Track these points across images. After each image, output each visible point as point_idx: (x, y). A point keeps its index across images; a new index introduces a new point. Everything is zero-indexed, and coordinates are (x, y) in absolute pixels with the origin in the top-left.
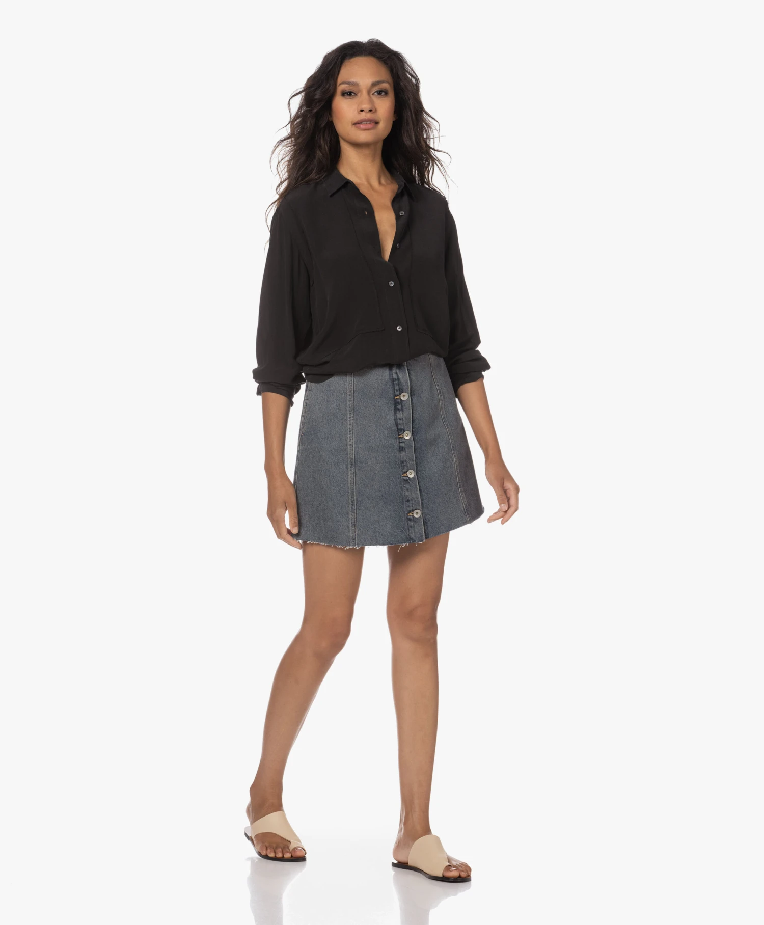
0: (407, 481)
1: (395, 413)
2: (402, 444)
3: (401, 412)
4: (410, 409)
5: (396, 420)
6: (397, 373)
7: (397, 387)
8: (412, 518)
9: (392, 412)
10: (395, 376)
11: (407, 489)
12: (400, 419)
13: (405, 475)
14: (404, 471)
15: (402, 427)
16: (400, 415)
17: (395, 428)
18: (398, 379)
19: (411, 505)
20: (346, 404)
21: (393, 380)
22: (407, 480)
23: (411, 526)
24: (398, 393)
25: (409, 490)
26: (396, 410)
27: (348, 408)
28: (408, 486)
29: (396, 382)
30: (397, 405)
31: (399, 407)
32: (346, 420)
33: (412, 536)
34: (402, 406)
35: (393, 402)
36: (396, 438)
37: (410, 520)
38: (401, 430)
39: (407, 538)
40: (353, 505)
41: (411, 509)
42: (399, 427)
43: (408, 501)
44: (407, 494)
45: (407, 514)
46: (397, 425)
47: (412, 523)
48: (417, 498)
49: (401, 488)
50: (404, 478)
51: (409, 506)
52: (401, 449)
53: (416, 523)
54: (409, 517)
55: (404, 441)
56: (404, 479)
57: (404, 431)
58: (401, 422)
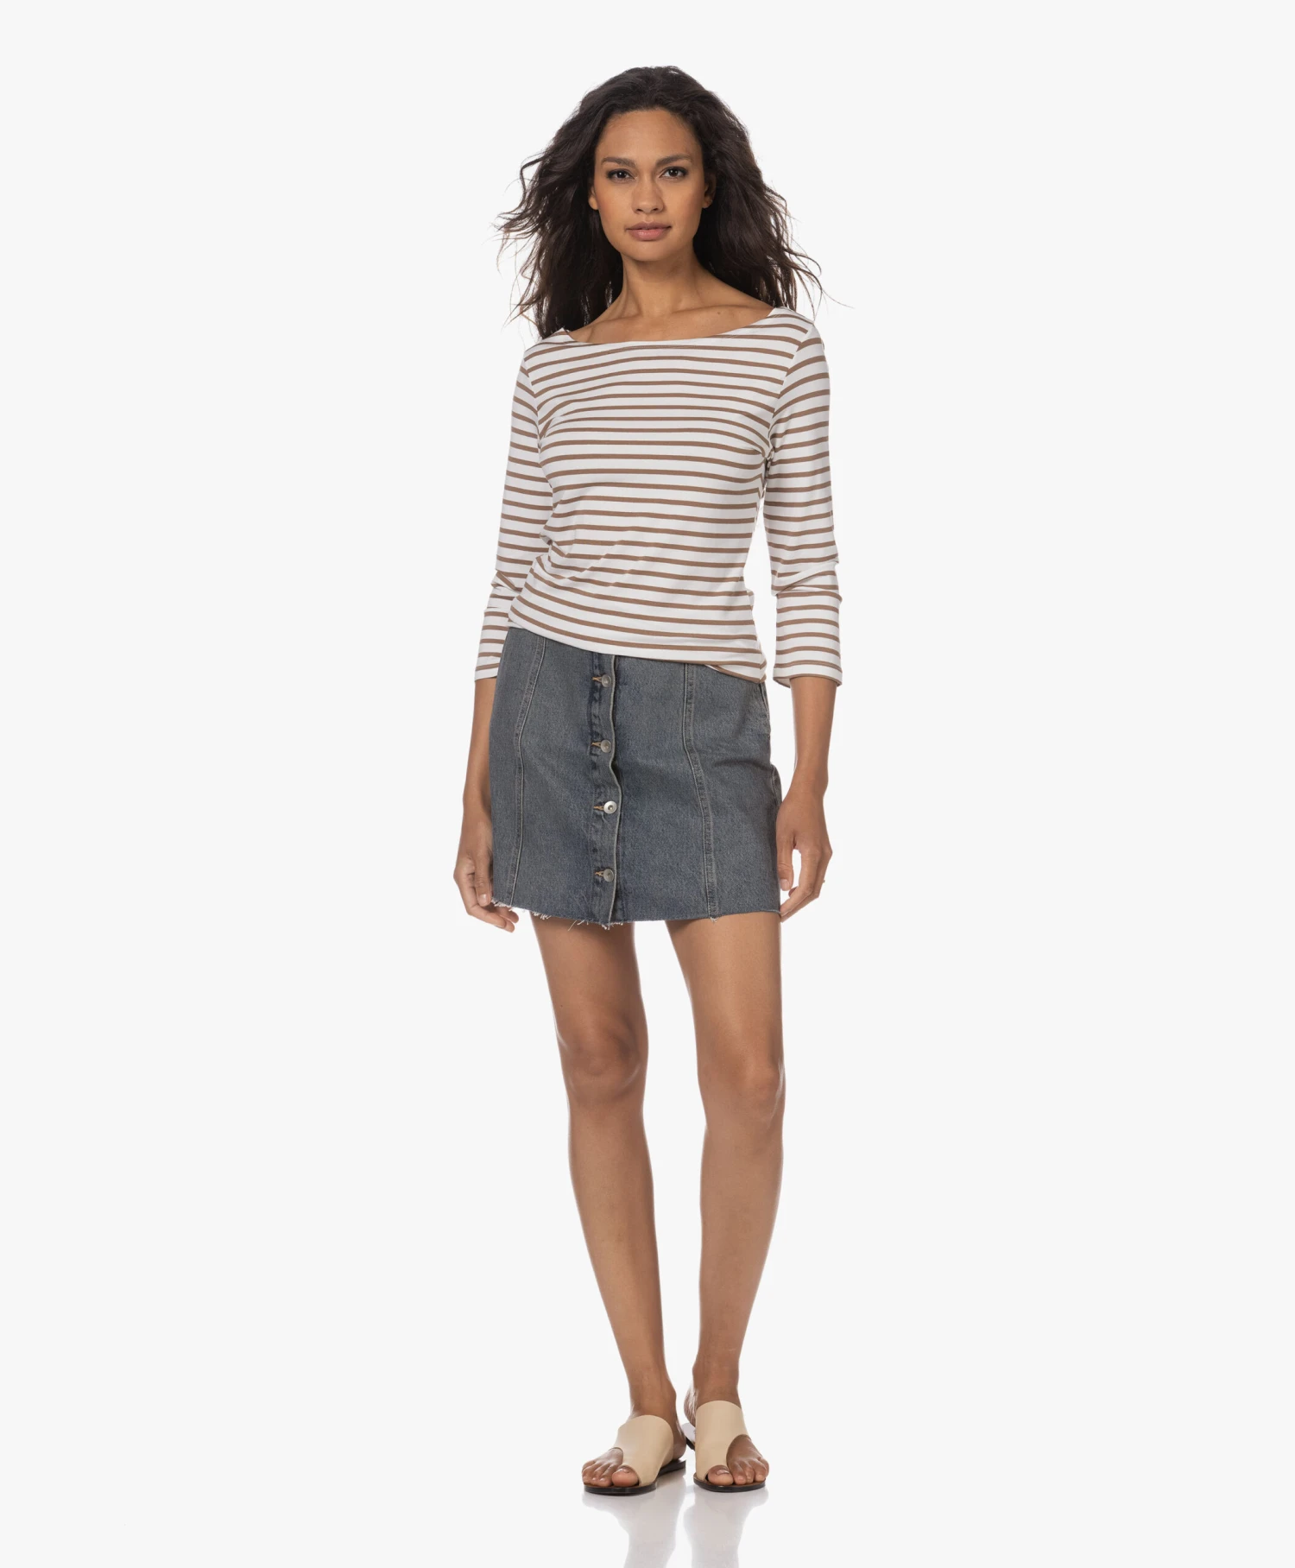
0: (602, 817)
1: (590, 702)
2: (594, 759)
3: (598, 704)
4: (610, 705)
5: (590, 714)
8: (600, 879)
9: (585, 701)
11: (598, 831)
12: (595, 716)
13: (600, 808)
14: (599, 800)
15: (598, 730)
16: (596, 710)
17: (586, 729)
19: (598, 858)
20: (529, 666)
22: (600, 816)
23: (596, 894)
24: (598, 672)
25: (599, 833)
26: (592, 700)
27: (530, 673)
28: (599, 826)
30: (594, 691)
31: (597, 695)
32: (522, 692)
33: (596, 910)
34: (600, 697)
35: (589, 684)
36: (587, 745)
37: (597, 882)
38: (596, 734)
39: (588, 913)
40: (519, 836)
41: (599, 865)
42: (594, 728)
43: (595, 850)
44: (594, 838)
45: (596, 871)
46: (591, 724)
47: (598, 889)
48: (611, 848)
49: (587, 826)
50: (596, 811)
51: (596, 860)
52: (594, 766)
53: (604, 889)
54: (597, 877)
55: (598, 753)
56: (594, 813)
57: (603, 739)
58: (596, 721)
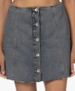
0: (36, 57)
2: (34, 43)
3: (35, 30)
4: (39, 30)
5: (33, 33)
6: (34, 15)
7: (34, 20)
9: (32, 30)
10: (33, 16)
11: (35, 61)
12: (34, 33)
13: (35, 55)
15: (35, 36)
16: (35, 31)
17: (32, 36)
18: (34, 17)
21: (32, 17)
23: (36, 75)
24: (34, 23)
26: (33, 29)
28: (36, 60)
29: (34, 18)
30: (34, 27)
31: (35, 28)
32: (14, 31)
33: (36, 79)
34: (36, 28)
36: (32, 40)
37: (35, 73)
38: (35, 37)
39: (33, 80)
40: (14, 64)
42: (34, 36)
43: (35, 65)
44: (35, 62)
45: (35, 70)
46: (33, 35)
47: (36, 74)
48: (39, 65)
51: (35, 67)
52: (34, 45)
53: (37, 74)
55: (35, 41)
57: (36, 38)
58: (35, 34)
